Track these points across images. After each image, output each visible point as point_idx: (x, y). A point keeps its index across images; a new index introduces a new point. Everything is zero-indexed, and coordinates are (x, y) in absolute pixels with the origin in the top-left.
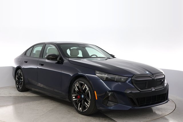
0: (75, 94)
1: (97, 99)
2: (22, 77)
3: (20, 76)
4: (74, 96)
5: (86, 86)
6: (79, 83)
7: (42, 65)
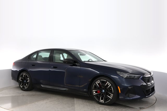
0: (96, 89)
1: (120, 92)
2: (28, 79)
3: (26, 78)
4: (94, 91)
5: (108, 83)
6: (100, 81)
7: (55, 67)
